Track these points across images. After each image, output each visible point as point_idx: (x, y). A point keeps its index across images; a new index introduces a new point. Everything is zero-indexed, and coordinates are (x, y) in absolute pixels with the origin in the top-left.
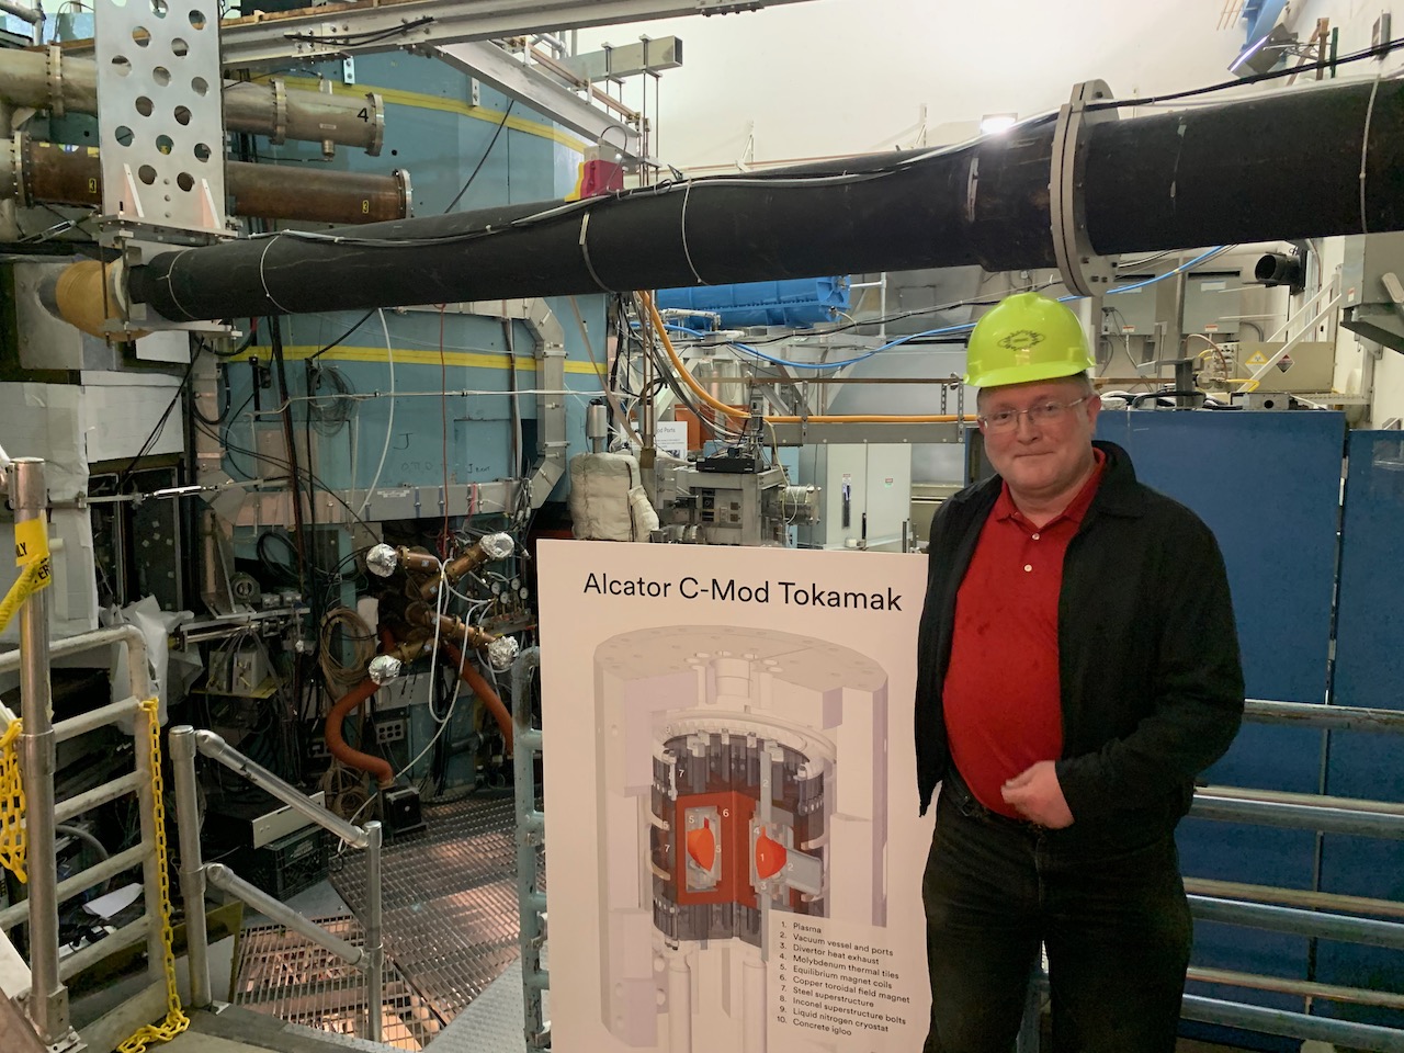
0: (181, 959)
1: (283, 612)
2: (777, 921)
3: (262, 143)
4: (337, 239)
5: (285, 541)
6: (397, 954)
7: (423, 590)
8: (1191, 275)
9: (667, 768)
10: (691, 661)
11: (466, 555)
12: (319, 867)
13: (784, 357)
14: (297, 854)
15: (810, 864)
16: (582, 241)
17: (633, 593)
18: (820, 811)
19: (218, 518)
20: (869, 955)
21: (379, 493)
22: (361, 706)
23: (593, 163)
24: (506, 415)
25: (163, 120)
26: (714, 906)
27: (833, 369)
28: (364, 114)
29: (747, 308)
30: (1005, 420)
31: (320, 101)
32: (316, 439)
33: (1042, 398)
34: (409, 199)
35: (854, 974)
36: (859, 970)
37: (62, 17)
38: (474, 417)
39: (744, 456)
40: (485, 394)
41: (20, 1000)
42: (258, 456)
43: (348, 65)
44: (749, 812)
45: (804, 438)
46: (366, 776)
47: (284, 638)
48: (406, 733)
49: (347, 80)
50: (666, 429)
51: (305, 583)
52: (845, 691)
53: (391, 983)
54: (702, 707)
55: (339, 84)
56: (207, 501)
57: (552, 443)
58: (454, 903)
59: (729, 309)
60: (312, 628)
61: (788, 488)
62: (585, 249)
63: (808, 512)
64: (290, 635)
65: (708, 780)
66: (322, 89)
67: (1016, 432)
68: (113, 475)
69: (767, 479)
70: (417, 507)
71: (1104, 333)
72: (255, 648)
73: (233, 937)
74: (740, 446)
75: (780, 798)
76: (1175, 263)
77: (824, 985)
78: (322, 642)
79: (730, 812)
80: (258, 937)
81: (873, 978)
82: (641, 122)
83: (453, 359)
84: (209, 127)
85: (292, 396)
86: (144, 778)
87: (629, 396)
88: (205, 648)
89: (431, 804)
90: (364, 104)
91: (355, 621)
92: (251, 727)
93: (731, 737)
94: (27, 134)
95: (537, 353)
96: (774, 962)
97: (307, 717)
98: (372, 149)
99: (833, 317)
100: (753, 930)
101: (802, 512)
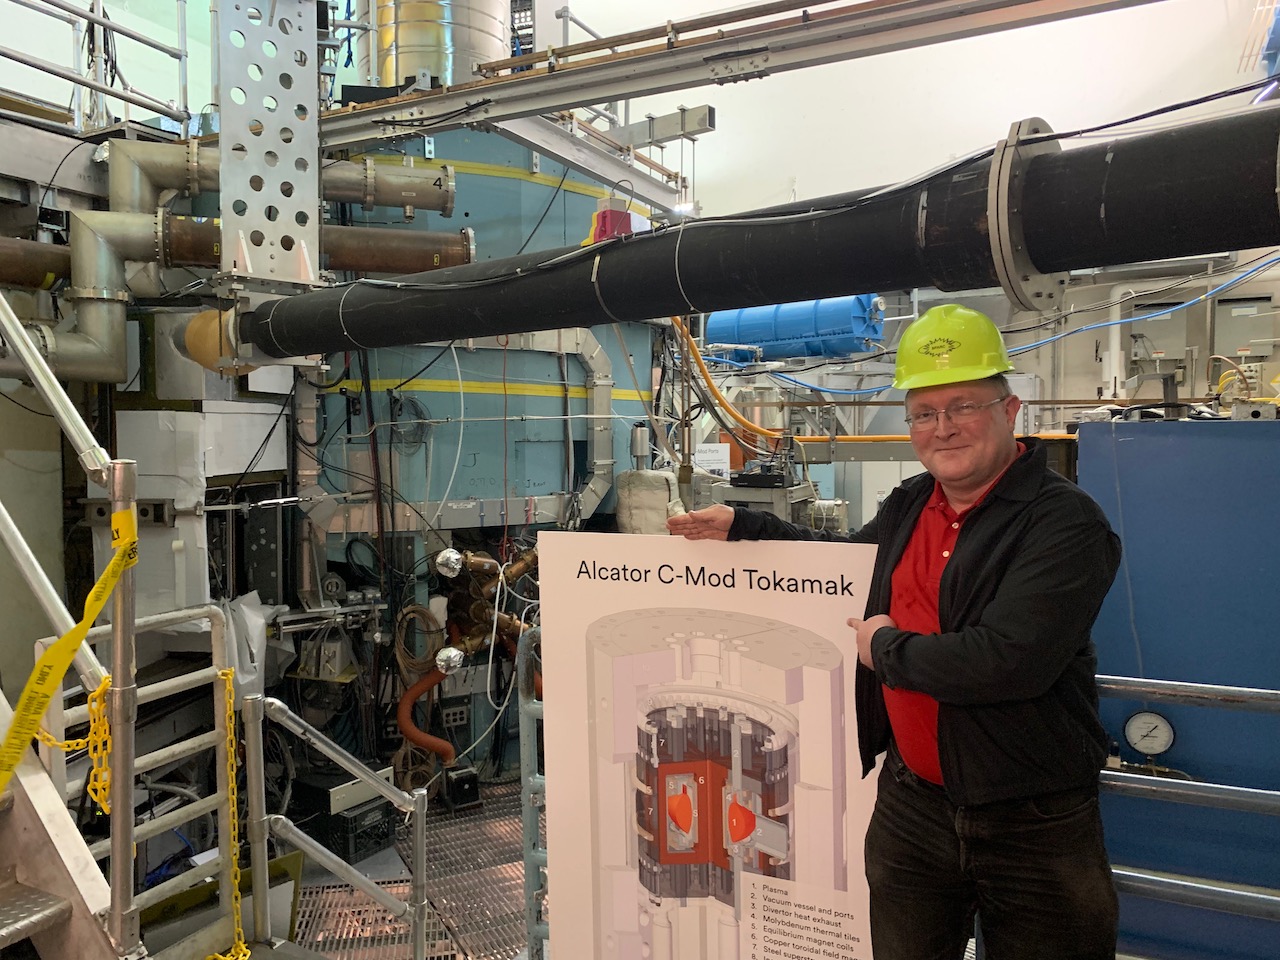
0: (247, 898)
1: (365, 608)
2: (748, 882)
3: (357, 209)
4: (399, 285)
5: (369, 547)
6: (448, 916)
7: (485, 590)
8: (1221, 302)
9: (649, 737)
10: (668, 640)
11: (523, 559)
12: (386, 835)
13: (820, 385)
14: (367, 822)
15: (777, 829)
16: (594, 279)
17: (618, 578)
18: (785, 780)
19: (314, 526)
20: (832, 918)
21: (450, 505)
22: (430, 692)
23: (604, 213)
24: (560, 437)
25: (271, 194)
26: (692, 866)
27: (870, 393)
28: (438, 183)
29: (787, 341)
30: (925, 419)
31: (403, 174)
32: (398, 459)
33: (958, 399)
34: (473, 252)
35: (819, 936)
36: (822, 932)
37: (204, 117)
38: (532, 438)
39: (776, 472)
40: (542, 419)
41: (102, 916)
42: (349, 473)
43: (429, 143)
44: (720, 780)
45: (833, 457)
46: (433, 755)
47: (365, 631)
48: (469, 719)
49: (428, 156)
50: (710, 450)
51: (385, 583)
52: (804, 668)
53: (440, 942)
54: (680, 682)
55: (422, 159)
56: (304, 510)
57: (600, 461)
58: (502, 873)
59: (771, 343)
60: (388, 622)
61: (818, 502)
62: (596, 286)
63: (836, 524)
64: (369, 628)
65: (686, 750)
66: (404, 163)
67: (935, 429)
68: (226, 488)
69: (797, 494)
70: (482, 517)
71: (1134, 358)
72: (340, 639)
73: (293, 882)
74: (773, 463)
75: (749, 768)
76: (1204, 290)
77: (791, 945)
78: (398, 634)
79: (705, 780)
80: (330, 895)
81: (836, 941)
82: (679, 181)
83: (514, 389)
84: (308, 198)
85: (378, 422)
86: (221, 736)
87: (673, 420)
88: (298, 638)
89: (490, 784)
90: (439, 174)
91: (427, 617)
92: (335, 709)
93: (705, 710)
94: (168, 209)
95: (588, 382)
96: (746, 921)
97: (383, 703)
98: (446, 212)
99: (868, 347)
100: (726, 891)
101: (830, 524)
